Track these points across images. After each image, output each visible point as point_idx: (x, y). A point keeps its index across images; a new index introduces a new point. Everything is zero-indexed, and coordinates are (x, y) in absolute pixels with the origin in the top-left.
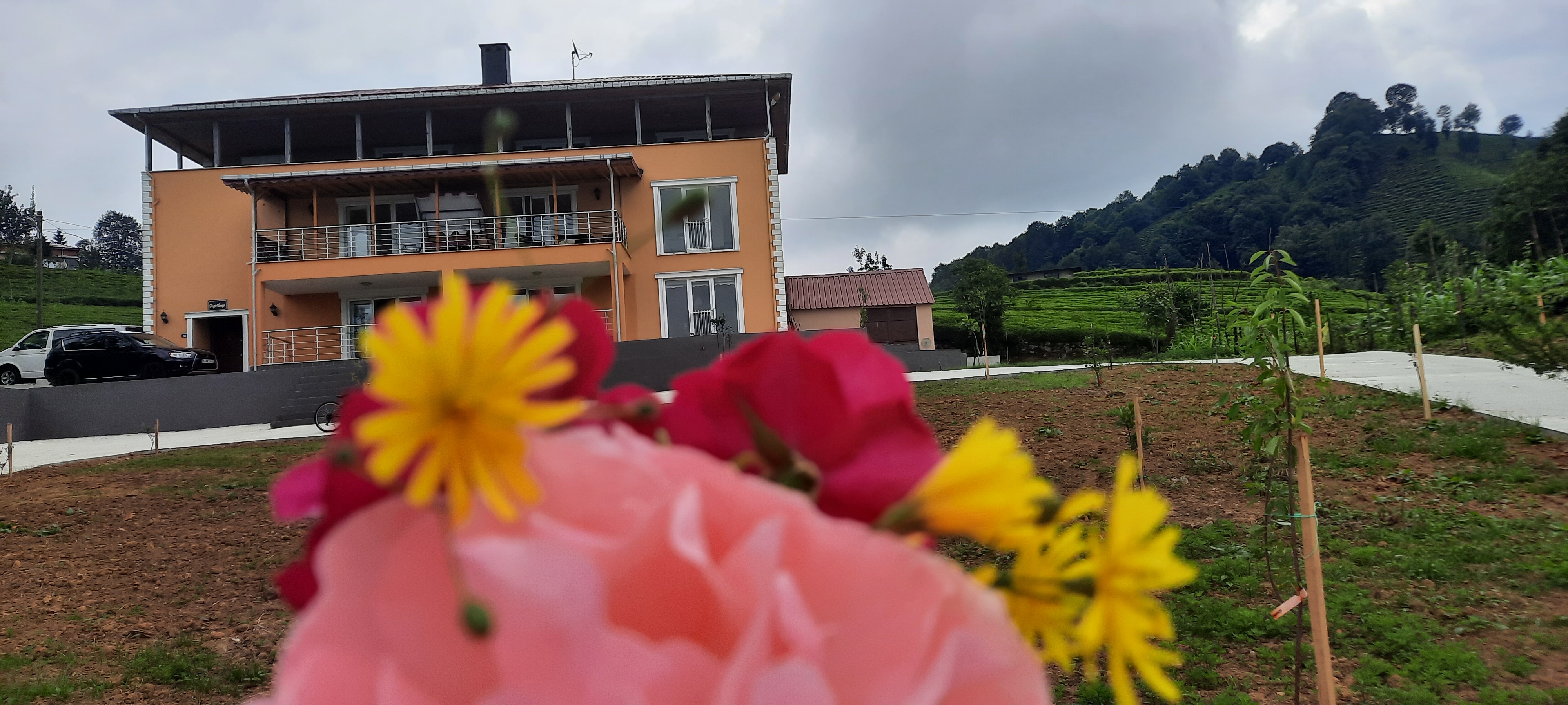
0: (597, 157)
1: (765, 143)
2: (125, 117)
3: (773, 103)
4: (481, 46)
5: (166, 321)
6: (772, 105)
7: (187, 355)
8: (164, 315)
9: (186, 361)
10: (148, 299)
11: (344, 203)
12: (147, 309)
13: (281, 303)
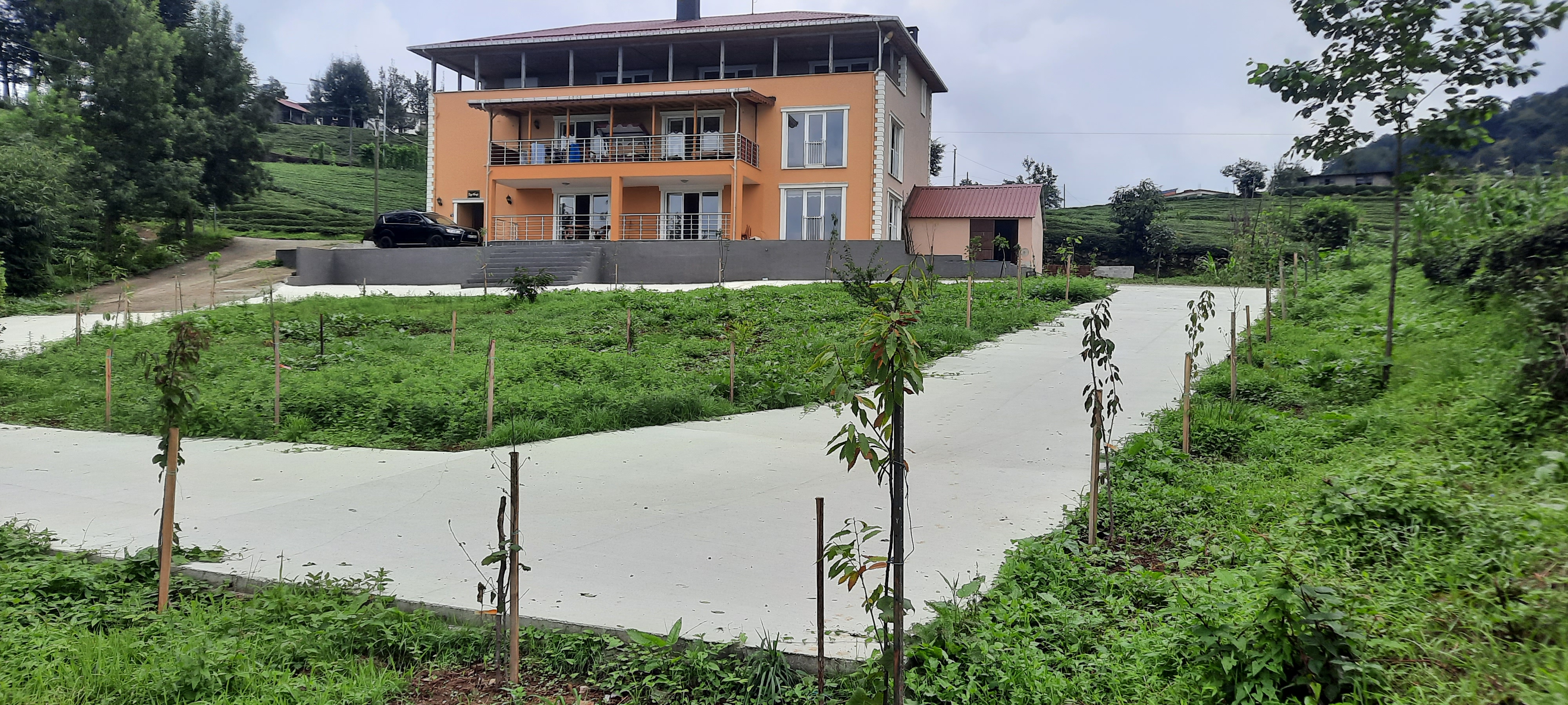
0: (724, 90)
1: (875, 76)
2: (417, 51)
3: (886, 40)
5: (441, 204)
6: (885, 42)
7: (458, 232)
8: (439, 199)
9: (457, 237)
10: (430, 188)
11: (558, 120)
12: (430, 195)
13: (514, 196)
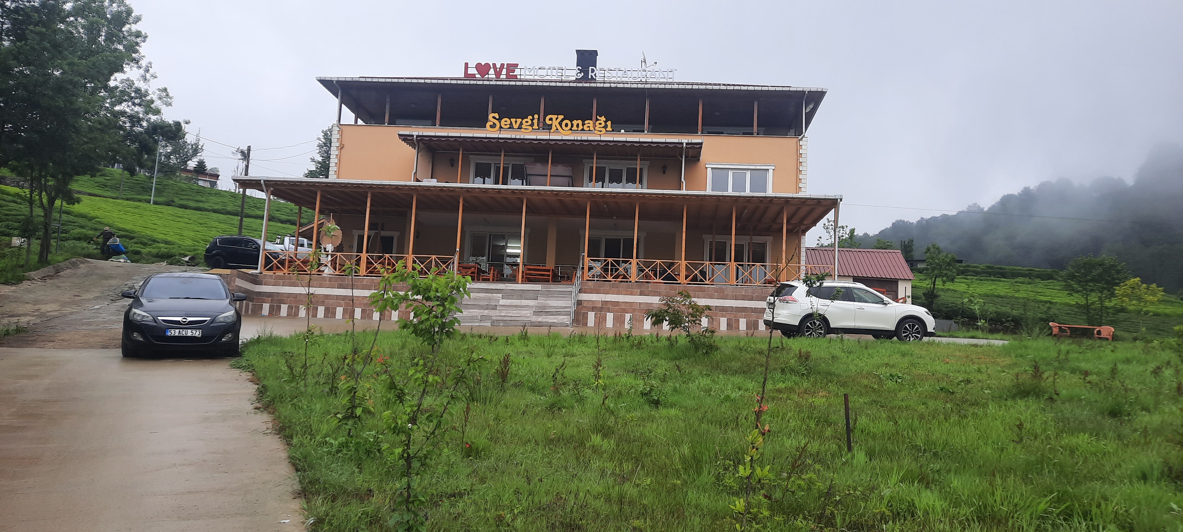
0: (676, 141)
1: (800, 140)
2: (327, 83)
3: (808, 110)
4: (577, 51)
6: (807, 111)
11: (475, 160)
